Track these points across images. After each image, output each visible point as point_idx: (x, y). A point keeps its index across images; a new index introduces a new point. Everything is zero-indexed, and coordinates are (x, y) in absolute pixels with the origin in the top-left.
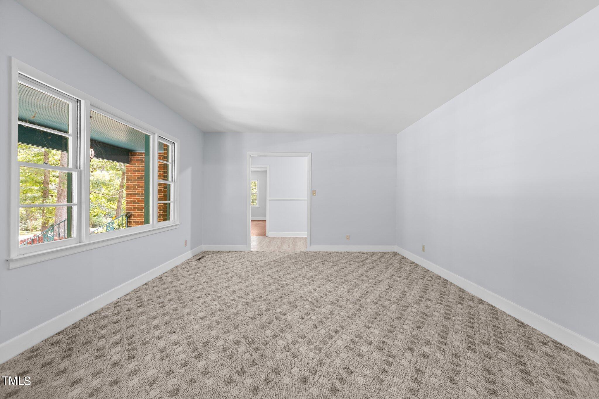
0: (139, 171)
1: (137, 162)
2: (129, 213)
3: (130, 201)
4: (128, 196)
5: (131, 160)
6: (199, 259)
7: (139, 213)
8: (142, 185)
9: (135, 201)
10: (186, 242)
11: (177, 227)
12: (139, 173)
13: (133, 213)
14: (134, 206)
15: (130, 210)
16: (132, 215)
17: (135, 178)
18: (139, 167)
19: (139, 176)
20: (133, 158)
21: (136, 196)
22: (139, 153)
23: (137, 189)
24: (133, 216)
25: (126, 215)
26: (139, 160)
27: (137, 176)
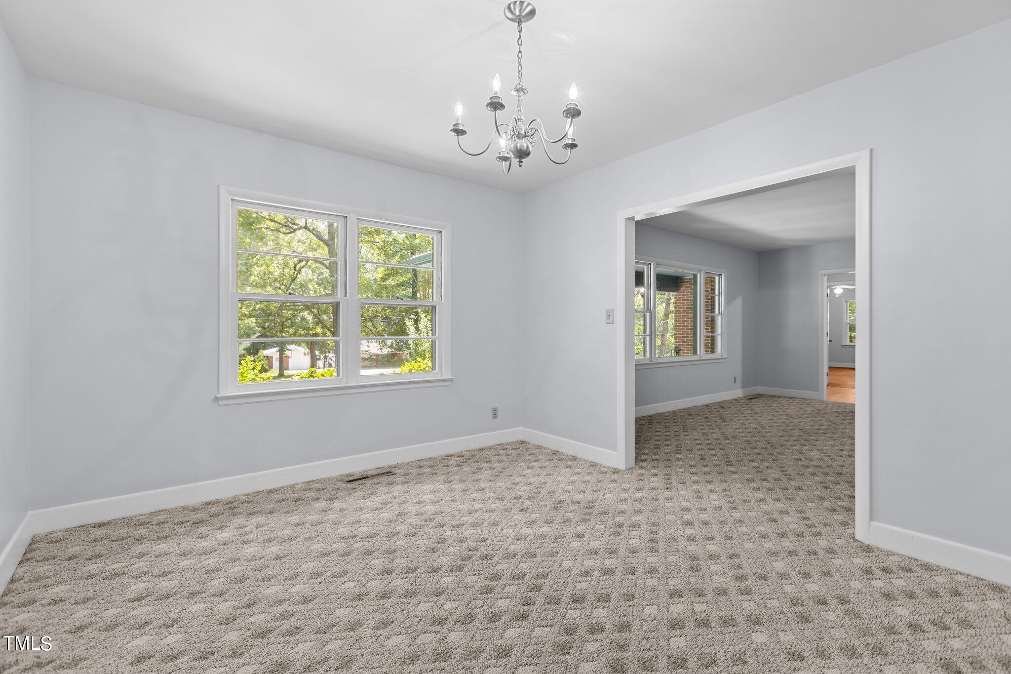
0: (688, 300)
1: (685, 290)
2: (678, 347)
3: (679, 334)
4: (677, 329)
5: (680, 287)
6: (750, 399)
7: (688, 348)
8: (691, 316)
9: (684, 334)
10: (735, 378)
11: (725, 360)
12: (687, 303)
13: (682, 348)
14: (683, 340)
15: (679, 345)
16: (680, 350)
17: (684, 308)
18: (688, 295)
19: (688, 305)
20: (682, 285)
21: (685, 329)
22: (688, 279)
23: (686, 321)
24: (682, 352)
25: (675, 350)
26: (689, 287)
27: (685, 305)
